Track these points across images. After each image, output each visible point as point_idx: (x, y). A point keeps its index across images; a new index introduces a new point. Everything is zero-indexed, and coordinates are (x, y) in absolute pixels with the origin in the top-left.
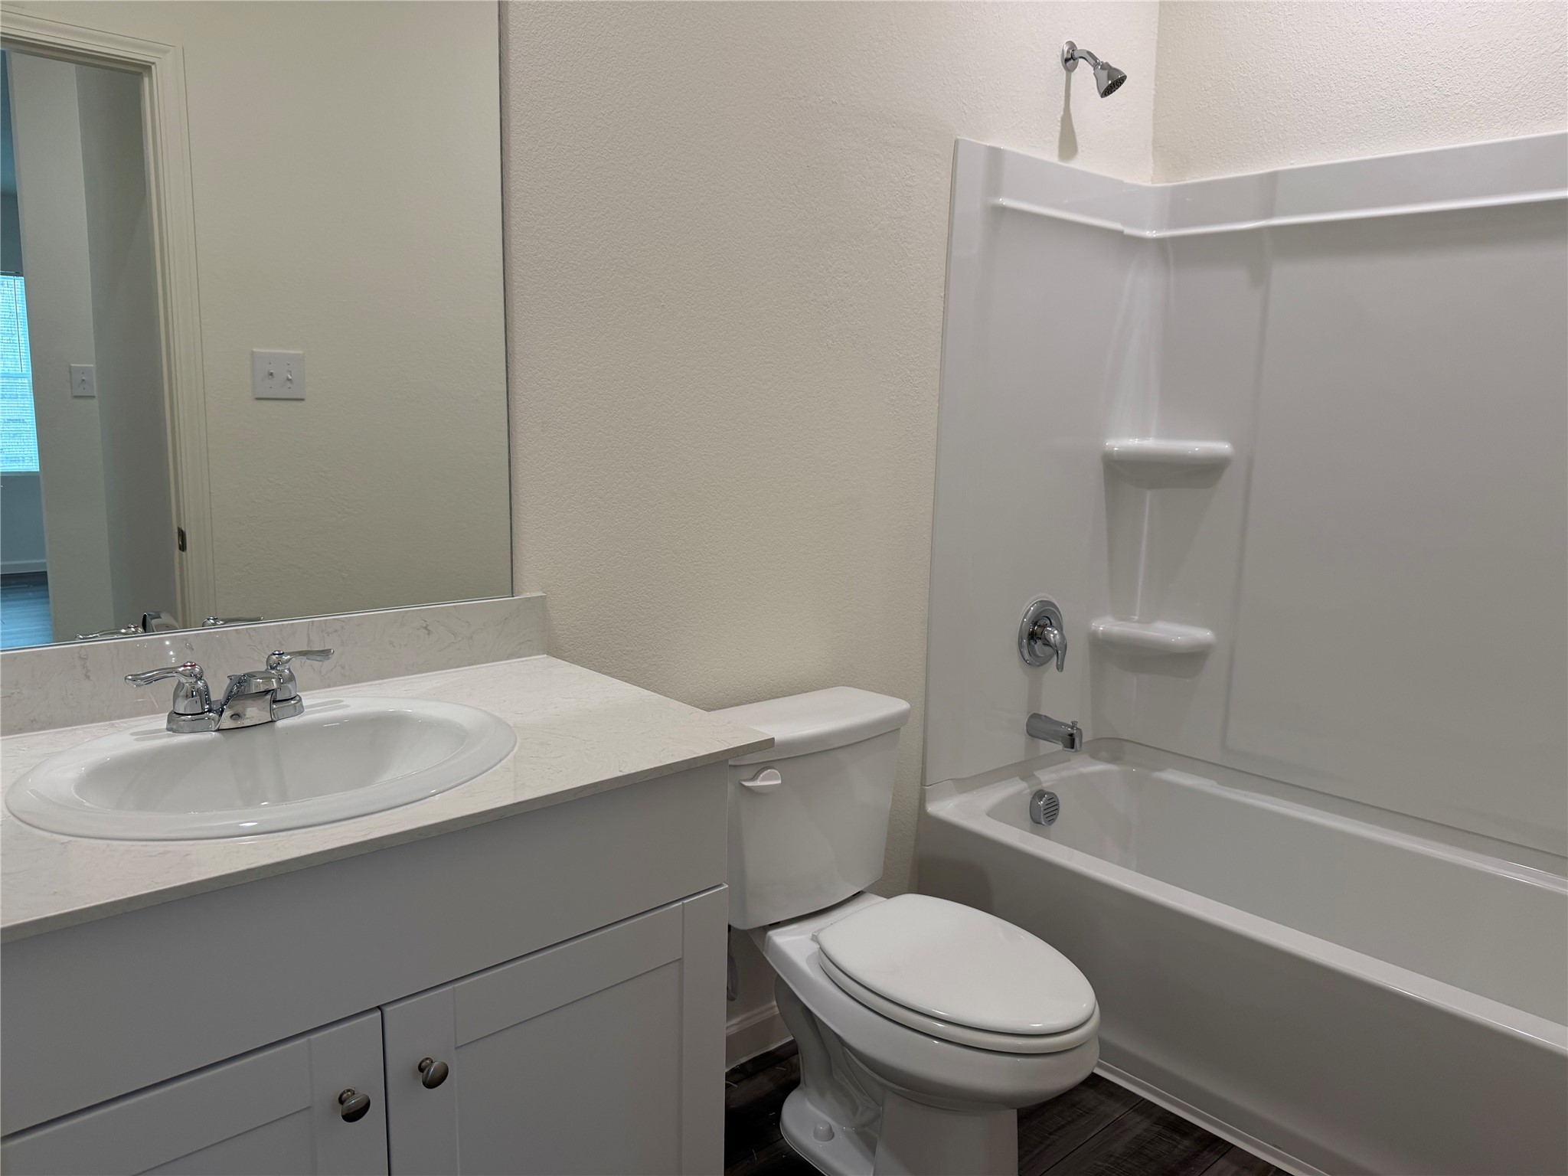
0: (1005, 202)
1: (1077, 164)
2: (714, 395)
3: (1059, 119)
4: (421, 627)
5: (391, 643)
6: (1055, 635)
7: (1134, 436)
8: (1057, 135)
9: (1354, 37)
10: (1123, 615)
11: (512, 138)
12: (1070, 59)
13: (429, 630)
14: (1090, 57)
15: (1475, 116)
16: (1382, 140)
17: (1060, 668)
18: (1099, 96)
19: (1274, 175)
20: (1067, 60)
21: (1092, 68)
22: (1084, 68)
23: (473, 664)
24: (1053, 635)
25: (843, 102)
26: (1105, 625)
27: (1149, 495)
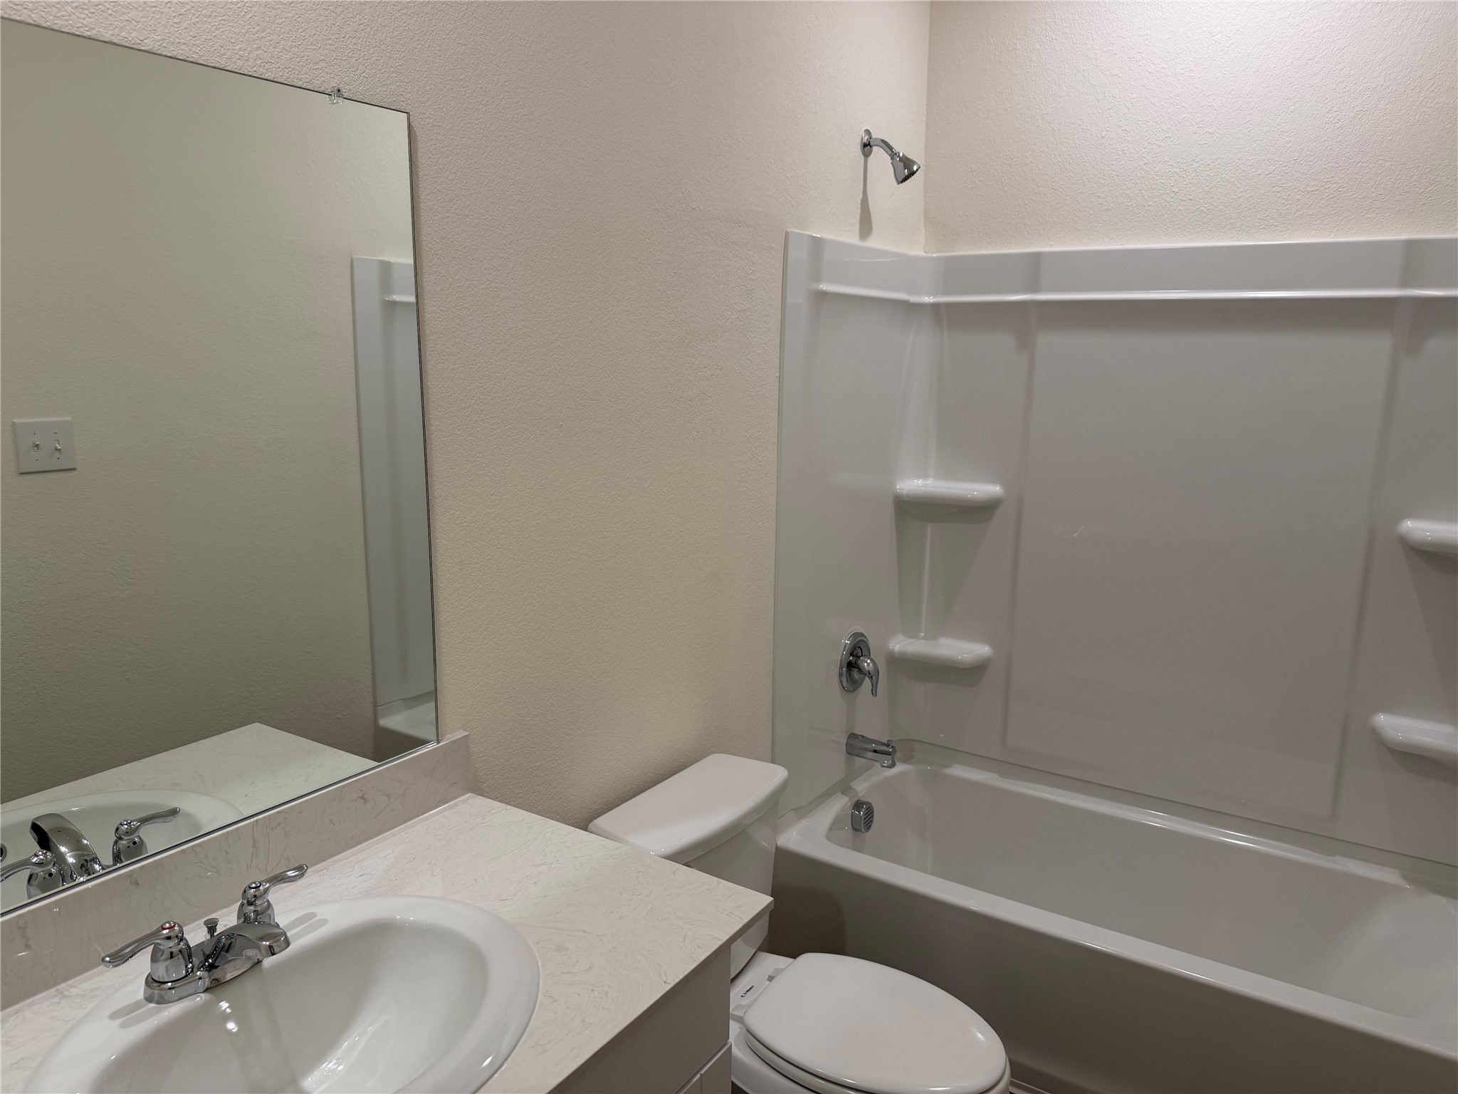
0: (825, 287)
1: (872, 243)
2: (604, 502)
3: (860, 202)
4: (359, 797)
5: (331, 822)
6: (868, 664)
7: (918, 477)
8: (858, 216)
9: (1103, 141)
10: (911, 633)
11: (425, 280)
12: (867, 146)
13: (365, 799)
14: (886, 145)
15: (1206, 220)
16: (1129, 233)
17: (874, 692)
18: (896, 183)
19: (1038, 256)
20: (865, 145)
21: (890, 158)
22: (878, 153)
23: (406, 822)
24: (867, 664)
25: (702, 208)
26: (900, 644)
27: (929, 527)
